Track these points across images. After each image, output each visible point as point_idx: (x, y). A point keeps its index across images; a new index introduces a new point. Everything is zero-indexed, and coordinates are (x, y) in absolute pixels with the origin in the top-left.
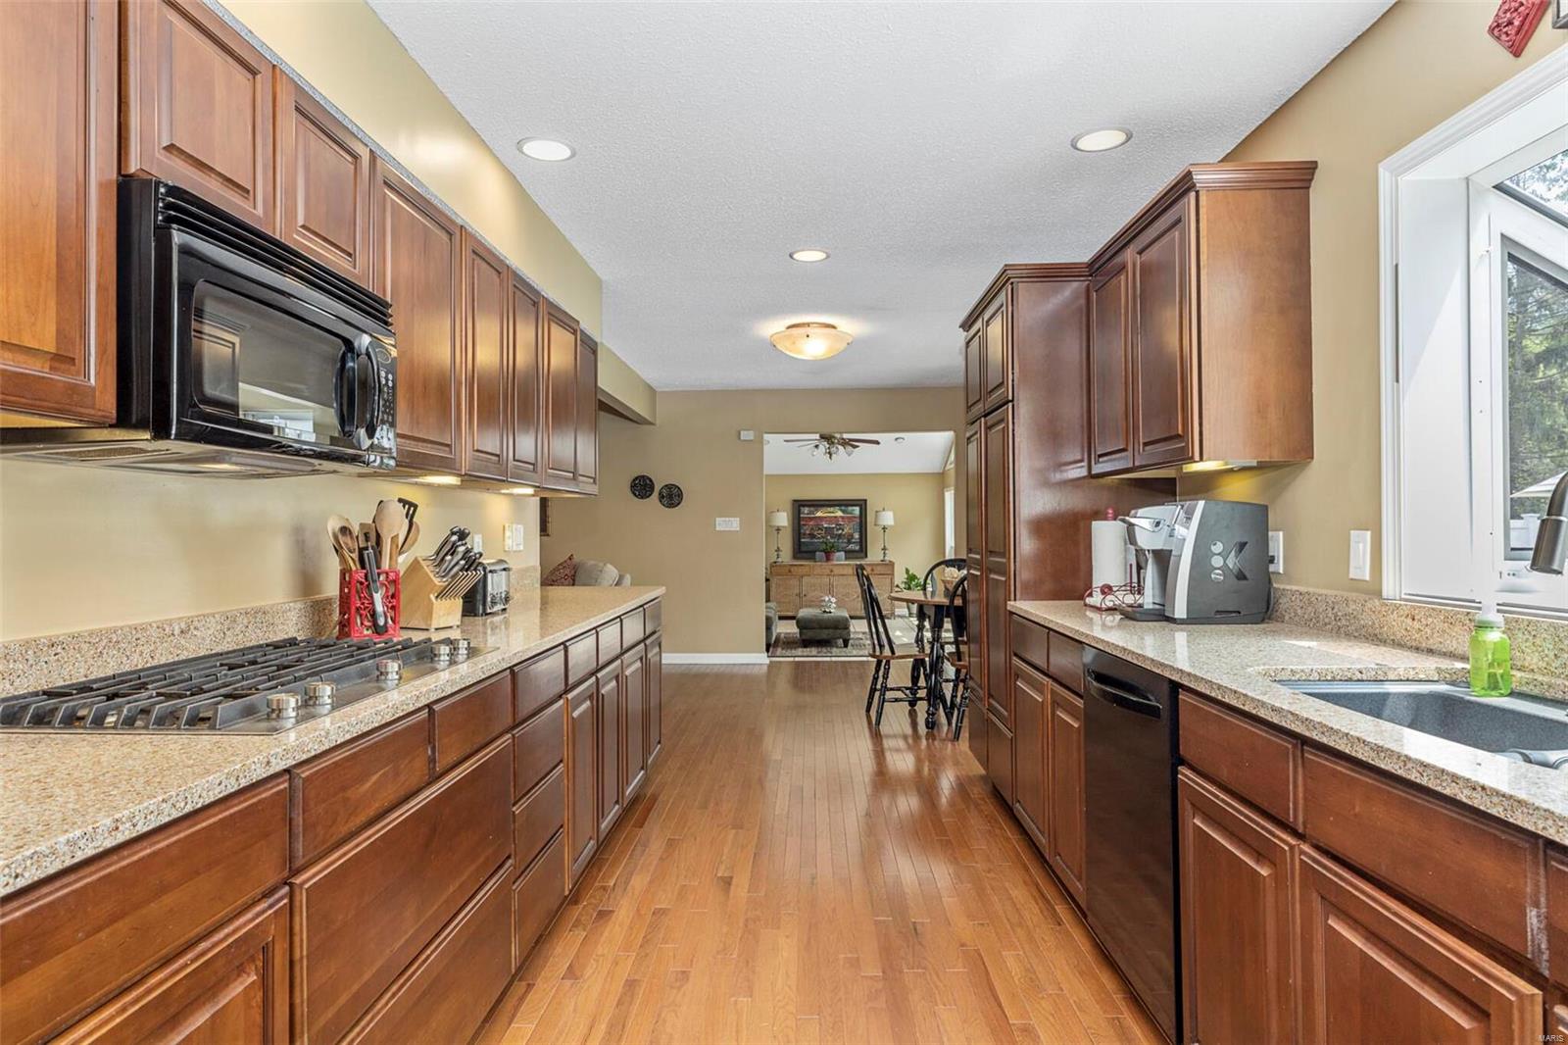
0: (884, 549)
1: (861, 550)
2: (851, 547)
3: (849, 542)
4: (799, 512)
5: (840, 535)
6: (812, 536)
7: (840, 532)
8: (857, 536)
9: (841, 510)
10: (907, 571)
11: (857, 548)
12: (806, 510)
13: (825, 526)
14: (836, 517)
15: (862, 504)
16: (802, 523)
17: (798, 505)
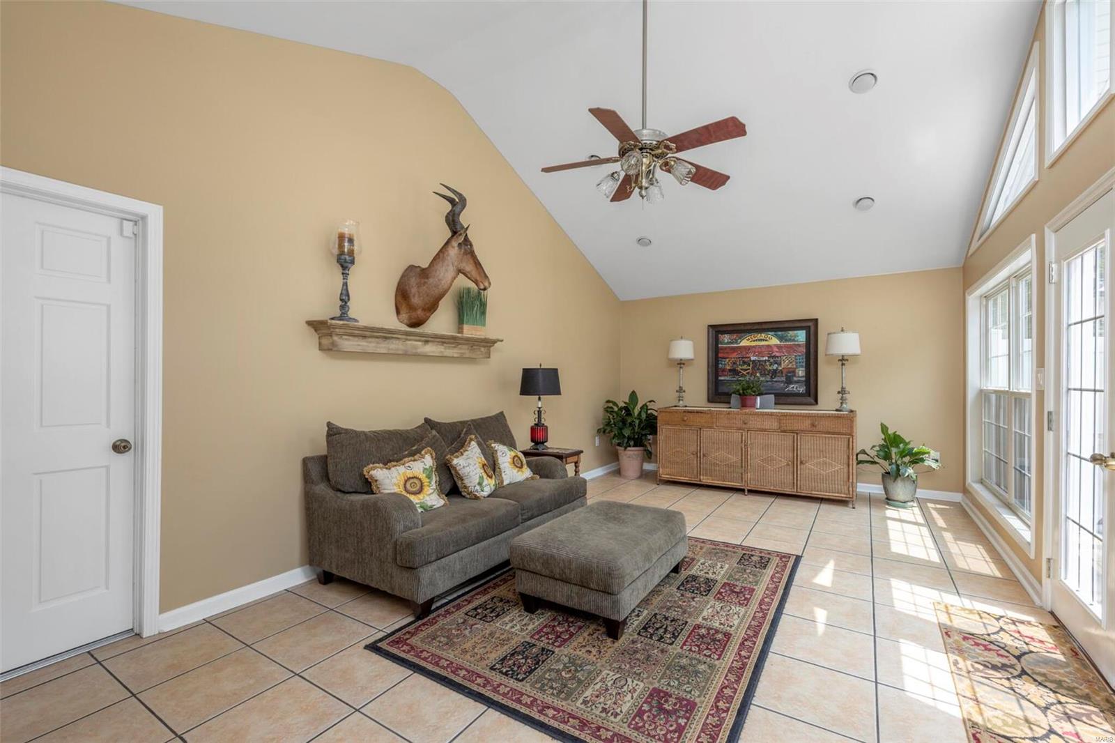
0: (842, 392)
1: (808, 393)
2: (793, 388)
3: (789, 381)
4: (717, 341)
5: (775, 373)
6: (734, 372)
7: (775, 367)
8: (801, 372)
9: (776, 336)
10: (884, 429)
11: (802, 390)
12: (726, 338)
13: (753, 358)
14: (768, 346)
15: (811, 326)
16: (720, 355)
17: (717, 330)
